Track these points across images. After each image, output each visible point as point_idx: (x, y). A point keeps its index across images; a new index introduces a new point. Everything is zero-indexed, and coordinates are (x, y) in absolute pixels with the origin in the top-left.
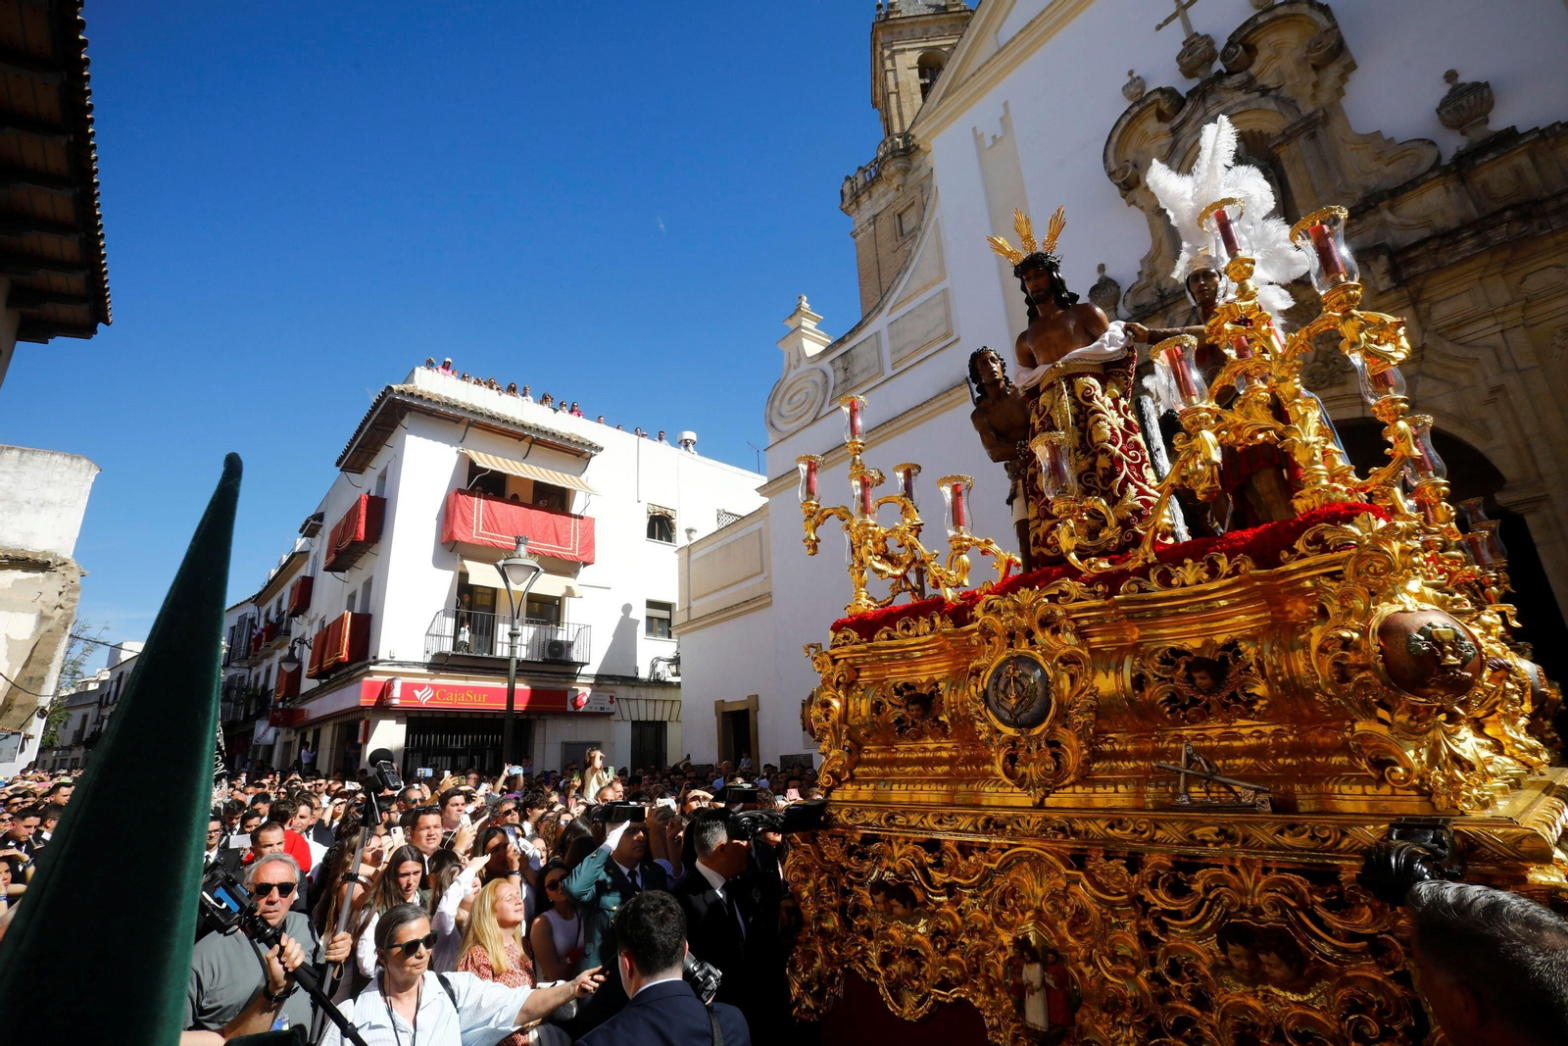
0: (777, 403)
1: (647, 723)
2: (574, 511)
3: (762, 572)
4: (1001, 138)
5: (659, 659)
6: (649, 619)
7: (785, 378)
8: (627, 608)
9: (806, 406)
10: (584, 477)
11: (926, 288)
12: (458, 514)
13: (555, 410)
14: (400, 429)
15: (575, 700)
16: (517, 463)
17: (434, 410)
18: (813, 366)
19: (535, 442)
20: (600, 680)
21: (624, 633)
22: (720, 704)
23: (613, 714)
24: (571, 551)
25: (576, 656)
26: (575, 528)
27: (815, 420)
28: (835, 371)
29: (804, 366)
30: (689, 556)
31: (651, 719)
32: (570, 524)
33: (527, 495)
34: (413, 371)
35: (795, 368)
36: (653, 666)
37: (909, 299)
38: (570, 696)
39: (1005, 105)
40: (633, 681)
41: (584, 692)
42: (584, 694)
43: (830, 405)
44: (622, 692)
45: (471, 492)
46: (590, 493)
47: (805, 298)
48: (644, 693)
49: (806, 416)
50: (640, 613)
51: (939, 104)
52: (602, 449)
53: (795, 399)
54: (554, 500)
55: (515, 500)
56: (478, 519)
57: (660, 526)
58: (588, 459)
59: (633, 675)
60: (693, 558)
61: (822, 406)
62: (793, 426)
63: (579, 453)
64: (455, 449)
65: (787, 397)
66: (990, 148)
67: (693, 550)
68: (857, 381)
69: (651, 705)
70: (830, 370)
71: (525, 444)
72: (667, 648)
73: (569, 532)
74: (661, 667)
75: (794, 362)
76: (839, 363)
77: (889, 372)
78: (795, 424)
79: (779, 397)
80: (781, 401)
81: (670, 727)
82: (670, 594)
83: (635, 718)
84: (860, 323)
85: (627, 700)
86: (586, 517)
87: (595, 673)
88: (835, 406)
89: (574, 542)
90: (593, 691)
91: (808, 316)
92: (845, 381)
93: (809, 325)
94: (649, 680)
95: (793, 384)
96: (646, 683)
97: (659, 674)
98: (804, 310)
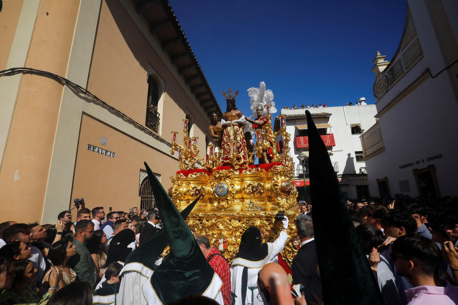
0: (375, 89)
1: (361, 186)
2: (328, 133)
3: (382, 140)
5: (362, 168)
6: (357, 157)
7: (376, 81)
8: (349, 155)
9: (383, 89)
10: (328, 123)
11: (411, 39)
18: (383, 75)
20: (344, 176)
21: (350, 161)
22: (378, 180)
23: (349, 184)
24: (328, 143)
26: (328, 138)
27: (387, 92)
28: (389, 75)
29: (381, 76)
32: (326, 136)
35: (378, 77)
36: (360, 170)
37: (407, 44)
40: (355, 175)
41: (340, 179)
42: (339, 180)
43: (390, 86)
44: (351, 178)
46: (330, 126)
48: (358, 178)
49: (384, 92)
50: (353, 155)
52: (331, 114)
53: (380, 86)
54: (322, 132)
56: (302, 142)
57: (356, 130)
58: (328, 118)
59: (354, 173)
60: (364, 138)
61: (388, 87)
62: (381, 95)
65: (378, 87)
67: (364, 136)
68: (397, 76)
69: (362, 181)
70: (388, 75)
72: (363, 164)
73: (326, 139)
74: (363, 170)
75: (378, 75)
76: (390, 72)
77: (406, 71)
78: (382, 94)
79: (376, 87)
80: (376, 88)
81: (369, 186)
82: (361, 149)
83: (357, 185)
85: (353, 180)
86: (331, 134)
87: (342, 173)
88: (392, 86)
89: (328, 141)
90: (342, 179)
91: (379, 58)
92: (392, 78)
93: (381, 61)
94: (360, 174)
95: (379, 81)
96: (359, 175)
97: (363, 172)
98: (378, 57)
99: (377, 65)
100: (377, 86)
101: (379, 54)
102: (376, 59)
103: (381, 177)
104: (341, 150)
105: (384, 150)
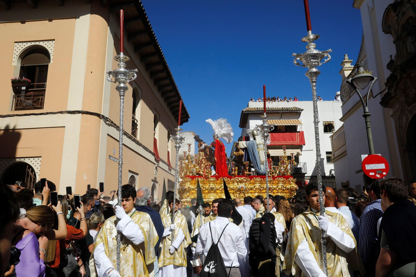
0: (342, 92)
2: (298, 130)
3: (345, 144)
5: (332, 170)
6: (327, 157)
7: (343, 83)
9: (347, 93)
10: (299, 120)
13: (288, 101)
15: (305, 183)
16: (279, 121)
19: (283, 113)
22: (342, 183)
24: (297, 142)
26: (297, 136)
27: (349, 98)
29: (346, 80)
30: (332, 138)
32: (296, 134)
36: (331, 172)
38: (303, 183)
40: (324, 177)
41: (308, 181)
42: (307, 182)
46: (301, 124)
48: (328, 180)
50: (324, 156)
52: (304, 110)
53: (345, 91)
57: (329, 128)
58: (300, 114)
59: (324, 175)
60: (334, 139)
62: (346, 99)
63: (296, 113)
67: (333, 136)
71: (280, 114)
72: (333, 166)
73: (295, 137)
74: (333, 172)
75: (344, 79)
82: (330, 150)
86: (301, 131)
87: (311, 175)
89: (298, 140)
91: (347, 62)
93: (348, 65)
95: (345, 85)
96: (328, 177)
97: (333, 174)
98: (346, 60)
99: (343, 69)
100: (343, 89)
101: (346, 57)
102: (343, 63)
103: (345, 181)
104: (311, 149)
105: (346, 155)
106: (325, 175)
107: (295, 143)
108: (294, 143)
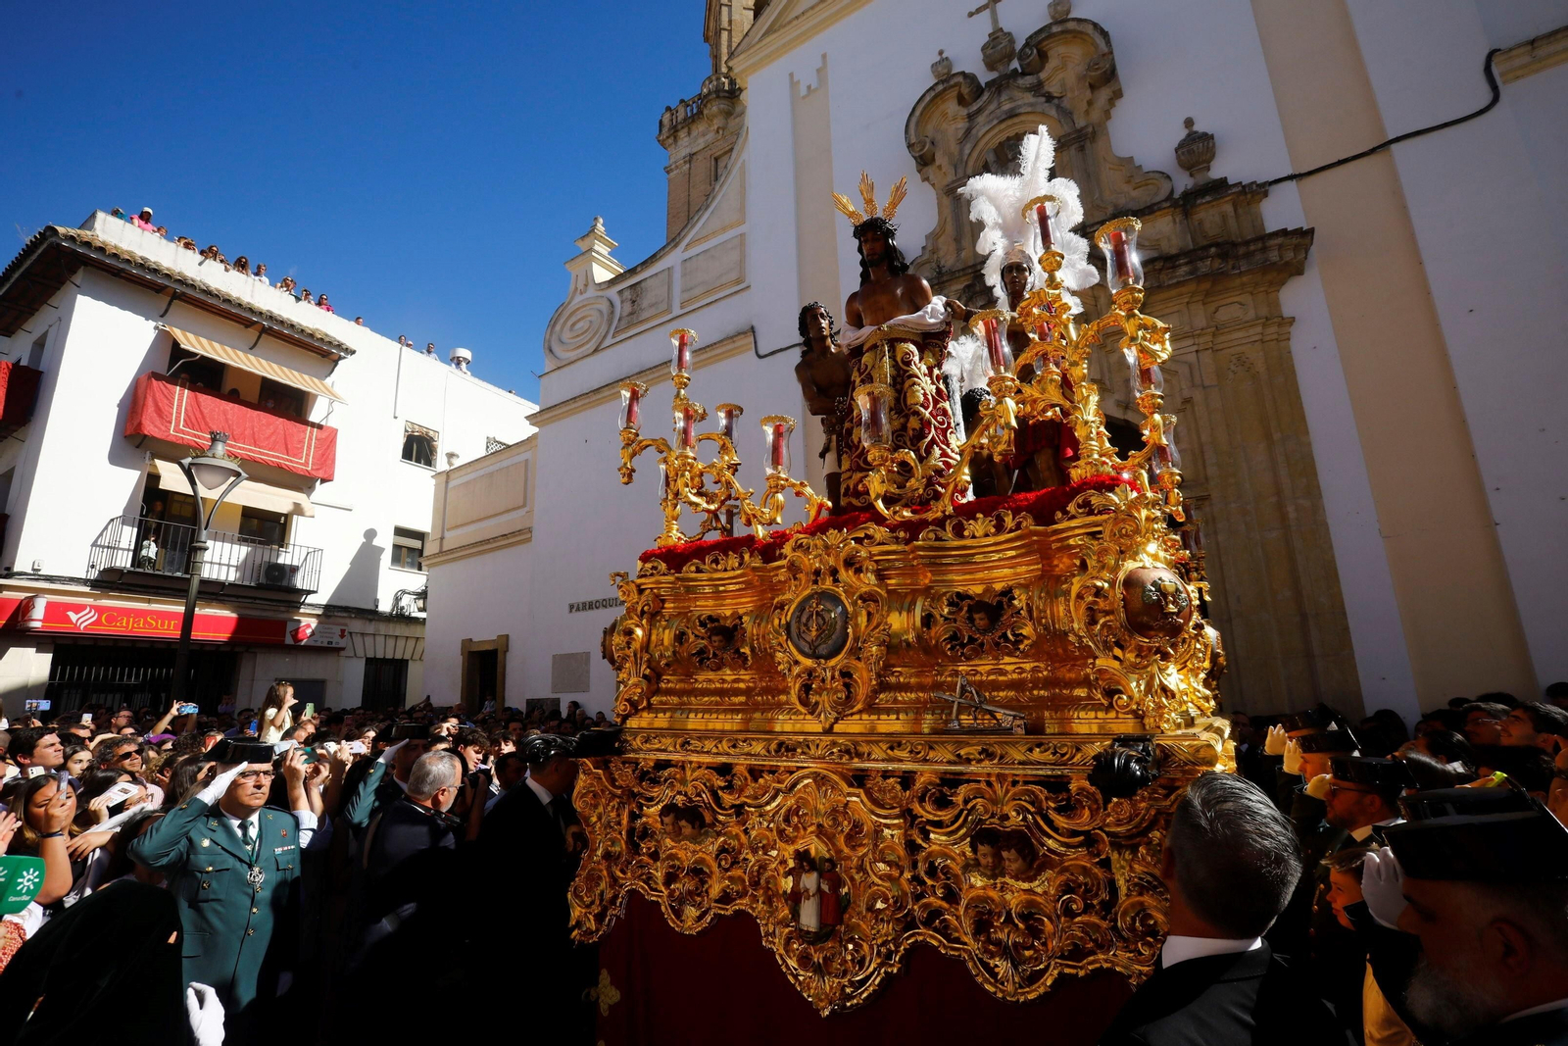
0: (558, 328)
1: (384, 661)
2: (313, 418)
3: (524, 506)
4: (816, 89)
5: (404, 592)
6: (397, 547)
7: (569, 303)
8: (370, 534)
9: (588, 336)
10: (328, 381)
11: (724, 229)
12: (150, 401)
13: (298, 299)
14: (68, 287)
15: (295, 633)
16: (240, 353)
17: (123, 270)
18: (600, 293)
19: (264, 331)
20: (330, 611)
21: (365, 562)
22: (467, 643)
23: (343, 649)
24: (304, 462)
25: (300, 582)
26: (310, 439)
27: (596, 350)
28: (622, 302)
29: (591, 293)
30: (447, 482)
31: (389, 656)
32: (304, 432)
33: (253, 394)
34: (93, 216)
35: (581, 293)
36: (397, 599)
37: (706, 238)
38: (290, 627)
39: (824, 56)
40: (372, 614)
41: (308, 624)
42: (308, 626)
43: (614, 337)
44: (356, 625)
45: (173, 380)
46: (334, 398)
47: (601, 220)
48: (383, 628)
49: (587, 346)
50: (386, 541)
51: (760, 40)
52: (353, 352)
53: (578, 326)
54: (289, 404)
55: (234, 397)
56: (179, 413)
57: (418, 448)
58: (336, 363)
59: (373, 608)
60: (452, 484)
61: (605, 337)
62: (572, 355)
63: (325, 354)
64: (152, 324)
65: (570, 323)
66: (804, 97)
67: (452, 476)
68: (645, 315)
69: (391, 642)
70: (617, 301)
71: (253, 333)
72: (415, 580)
73: (302, 442)
74: (406, 601)
75: (580, 286)
76: (627, 294)
77: (677, 311)
78: (575, 352)
79: (562, 321)
80: (562, 327)
81: (411, 666)
82: (423, 522)
83: (370, 655)
84: (654, 255)
85: (363, 634)
86: (327, 427)
87: (324, 603)
88: (618, 339)
89: (308, 455)
90: (319, 623)
91: (601, 240)
92: (631, 314)
93: (602, 250)
94: (391, 614)
95: (578, 309)
96: (388, 618)
97: (403, 608)
99: (591, 253)
100: (565, 322)
102: (590, 234)
103: (484, 636)
104: (348, 505)
105: (528, 541)
106: (377, 606)
107: (297, 463)
108: (291, 461)
